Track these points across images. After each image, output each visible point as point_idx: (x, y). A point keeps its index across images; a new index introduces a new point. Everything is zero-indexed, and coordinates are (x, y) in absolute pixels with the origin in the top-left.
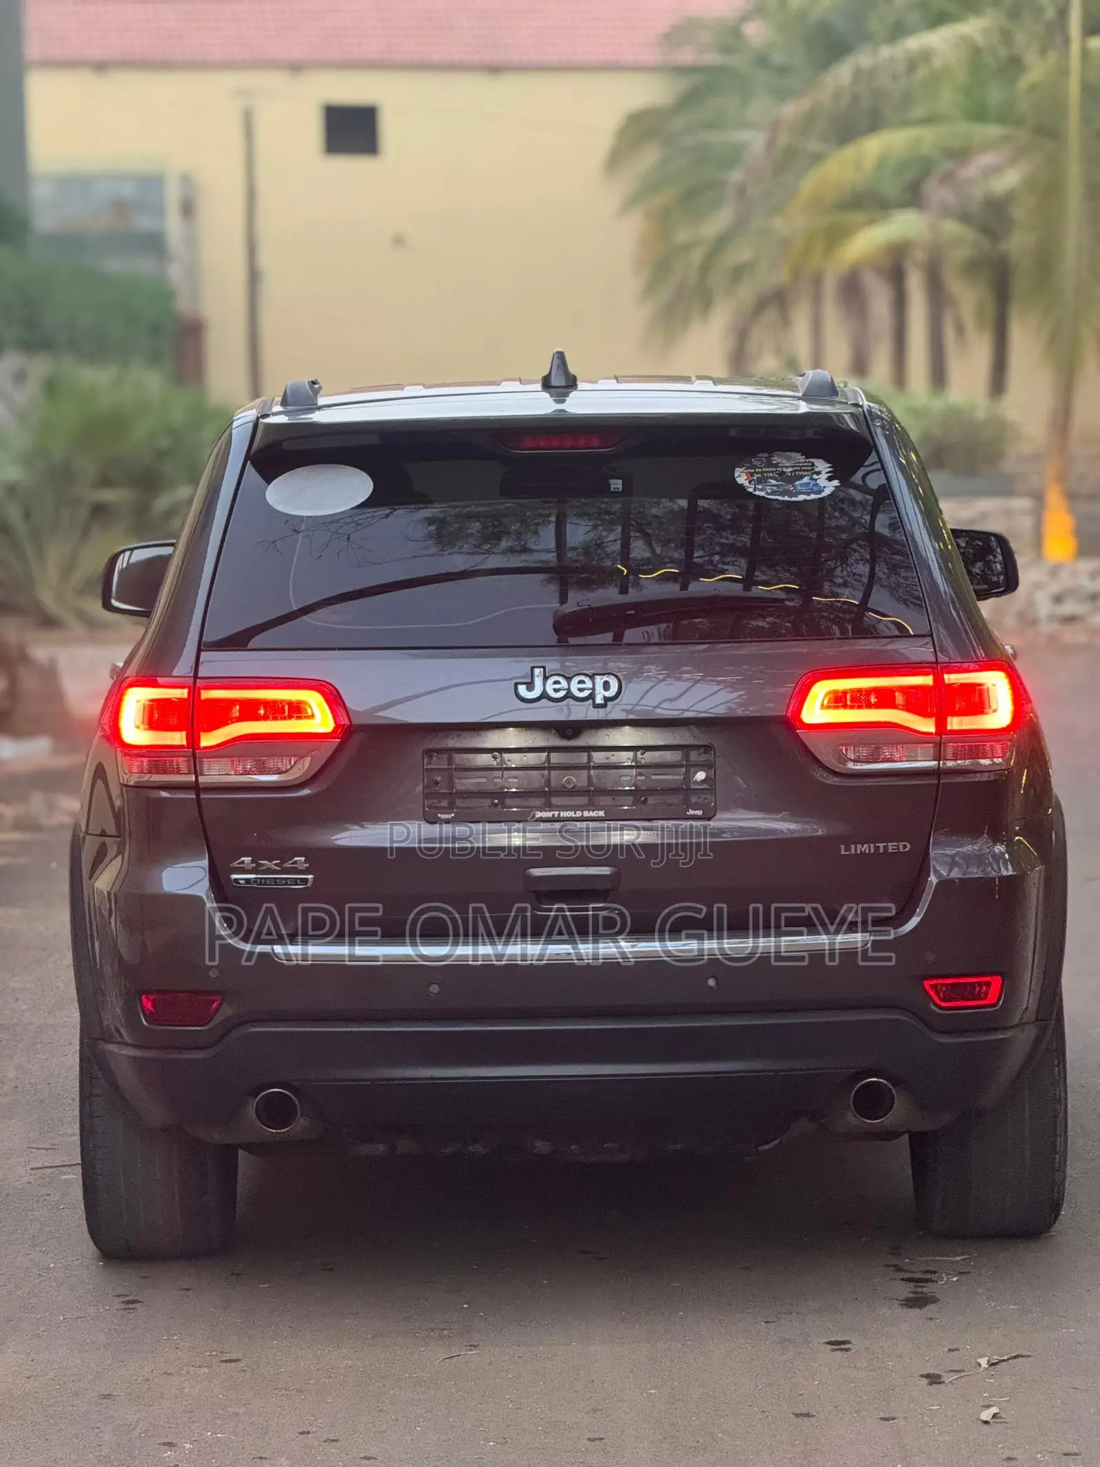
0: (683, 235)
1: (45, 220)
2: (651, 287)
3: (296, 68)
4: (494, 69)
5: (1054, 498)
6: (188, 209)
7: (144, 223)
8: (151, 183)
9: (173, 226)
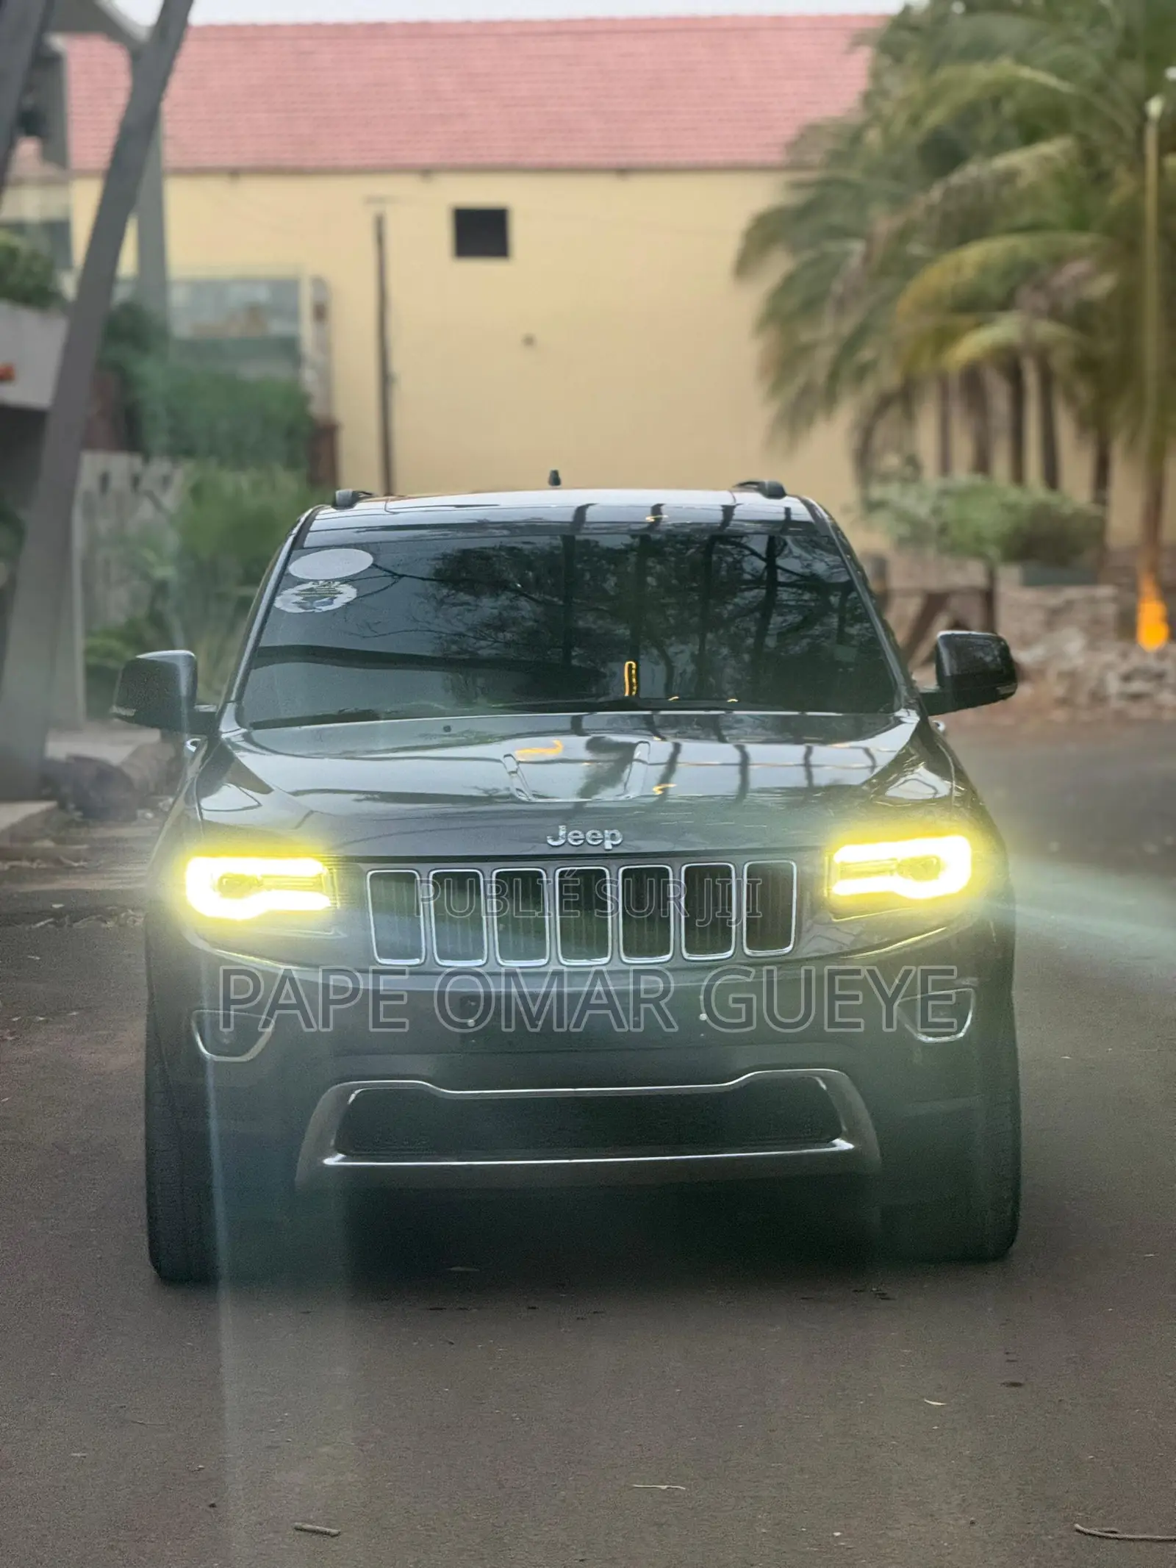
0: (805, 336)
1: (182, 328)
2: (777, 387)
3: (426, 172)
4: (623, 171)
5: (1148, 587)
6: (321, 313)
7: (277, 327)
8: (285, 288)
9: (307, 331)
